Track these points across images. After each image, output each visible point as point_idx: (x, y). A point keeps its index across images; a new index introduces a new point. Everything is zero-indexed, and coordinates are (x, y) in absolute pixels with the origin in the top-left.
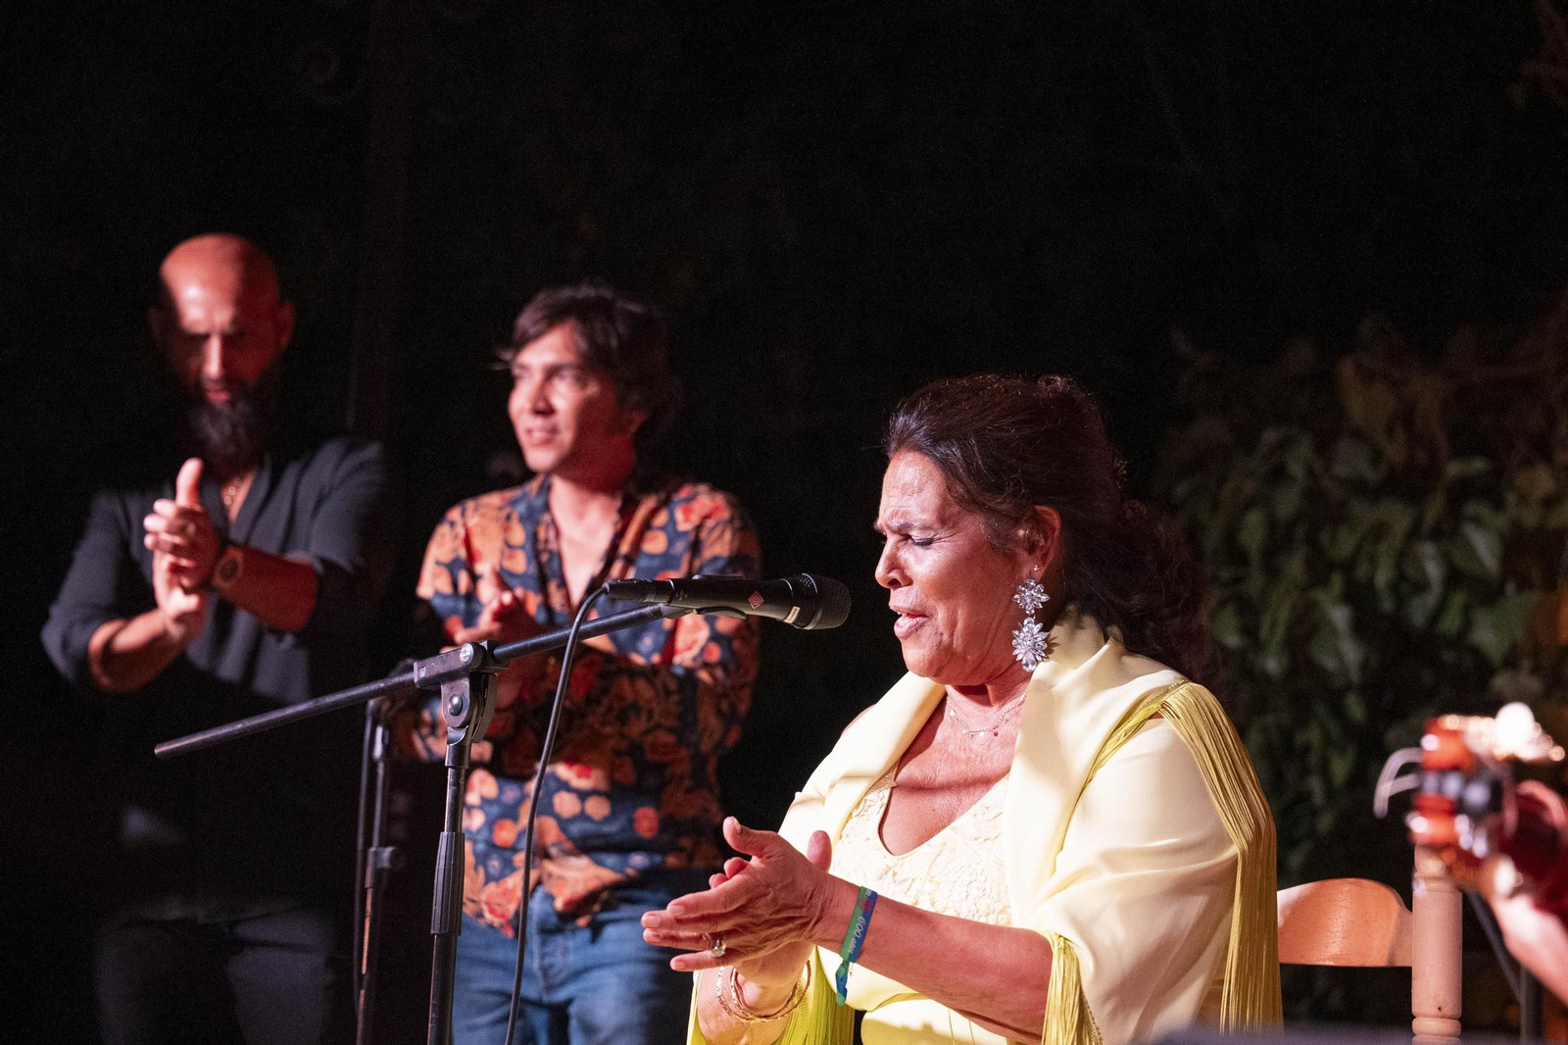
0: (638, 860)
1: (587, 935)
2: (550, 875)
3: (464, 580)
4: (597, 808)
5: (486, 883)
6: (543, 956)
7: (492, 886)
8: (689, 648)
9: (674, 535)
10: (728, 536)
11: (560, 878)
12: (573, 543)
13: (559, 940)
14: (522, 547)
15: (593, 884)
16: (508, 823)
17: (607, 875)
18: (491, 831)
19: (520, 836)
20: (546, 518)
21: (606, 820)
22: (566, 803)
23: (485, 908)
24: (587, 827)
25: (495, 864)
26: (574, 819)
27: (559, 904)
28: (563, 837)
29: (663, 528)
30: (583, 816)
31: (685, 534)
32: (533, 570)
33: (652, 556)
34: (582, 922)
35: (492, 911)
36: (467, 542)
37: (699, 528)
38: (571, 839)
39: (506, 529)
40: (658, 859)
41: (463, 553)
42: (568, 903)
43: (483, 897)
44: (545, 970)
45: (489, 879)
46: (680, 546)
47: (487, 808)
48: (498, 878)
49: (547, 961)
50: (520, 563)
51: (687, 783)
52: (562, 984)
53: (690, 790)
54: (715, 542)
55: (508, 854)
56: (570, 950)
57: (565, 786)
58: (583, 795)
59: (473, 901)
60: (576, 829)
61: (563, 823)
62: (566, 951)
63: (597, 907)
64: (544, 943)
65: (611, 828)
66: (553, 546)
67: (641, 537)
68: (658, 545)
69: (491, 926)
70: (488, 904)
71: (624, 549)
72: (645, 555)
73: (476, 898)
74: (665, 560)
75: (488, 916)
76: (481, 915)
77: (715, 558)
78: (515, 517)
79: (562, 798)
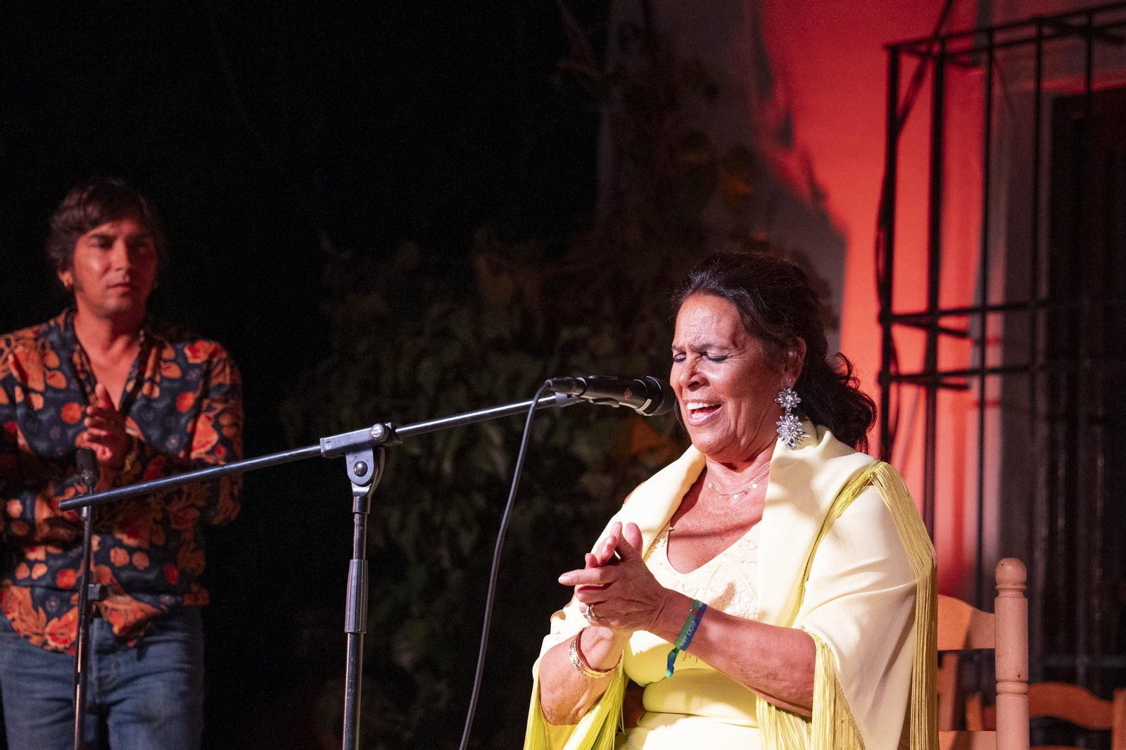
0: (166, 599)
1: (134, 653)
2: (106, 608)
3: (18, 393)
4: (141, 561)
5: (48, 620)
6: (100, 670)
7: (55, 621)
8: (203, 446)
9: (186, 367)
10: (228, 371)
11: (113, 609)
12: (101, 368)
13: (112, 657)
14: (59, 369)
15: (140, 615)
16: (71, 572)
17: (149, 609)
18: (54, 578)
19: (79, 580)
20: (78, 347)
21: (146, 570)
22: (119, 557)
23: (48, 638)
24: (134, 574)
25: (53, 604)
26: (123, 568)
27: (116, 629)
28: (115, 581)
29: (174, 361)
30: (131, 566)
31: (196, 366)
32: (74, 386)
33: (170, 380)
34: (131, 644)
35: (55, 640)
36: (17, 364)
37: (209, 362)
38: (121, 583)
39: (43, 356)
40: (179, 599)
41: (15, 373)
42: (123, 629)
43: (48, 630)
44: (100, 680)
45: (50, 617)
46: (194, 375)
47: (52, 562)
48: (59, 614)
49: (104, 673)
50: (60, 381)
51: (193, 546)
52: (114, 689)
53: (194, 551)
54: (218, 374)
55: (67, 594)
56: (122, 665)
57: (120, 544)
58: (131, 551)
59: (37, 634)
60: (125, 575)
61: (116, 570)
62: (118, 666)
63: (142, 634)
64: (100, 660)
65: (151, 576)
66: (87, 367)
67: (157, 367)
68: (174, 372)
69: (55, 651)
70: (51, 634)
71: (148, 374)
72: (163, 378)
73: (40, 631)
74: (183, 385)
75: (52, 644)
76: (45, 643)
77: (220, 385)
78: (48, 346)
79: (116, 552)
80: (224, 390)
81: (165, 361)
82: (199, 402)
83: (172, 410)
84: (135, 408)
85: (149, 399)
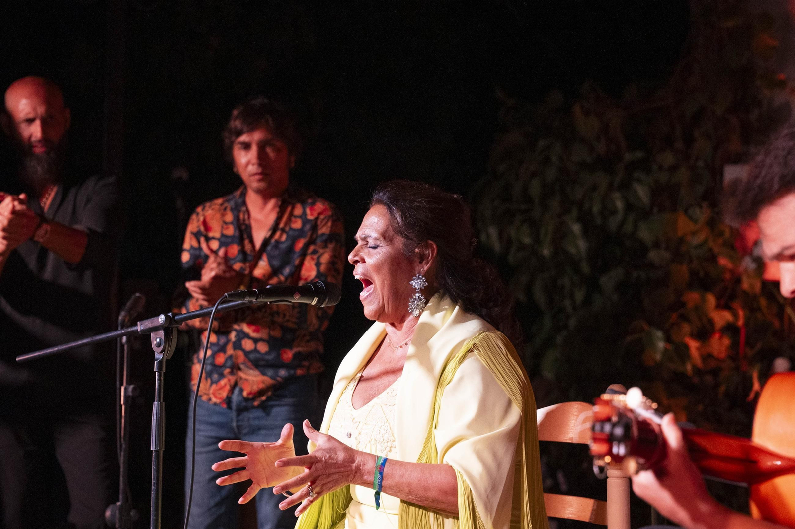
0: (283, 373)
1: (259, 410)
2: (242, 378)
3: (203, 241)
4: (263, 348)
5: (212, 385)
6: (238, 421)
7: (214, 386)
9: (305, 221)
10: (330, 224)
11: (246, 379)
12: (257, 221)
13: (245, 414)
14: (232, 223)
15: (262, 385)
16: (221, 354)
17: (268, 381)
18: (214, 358)
19: (227, 360)
20: (244, 208)
21: (267, 353)
22: (248, 344)
23: (212, 396)
24: (258, 355)
25: (214, 375)
26: (251, 352)
27: (245, 394)
28: (246, 360)
29: (300, 217)
30: (256, 350)
31: (310, 221)
32: (237, 234)
33: (294, 230)
34: (256, 404)
35: (216, 397)
36: (205, 222)
37: (317, 219)
38: (251, 362)
39: (224, 215)
40: (292, 372)
42: (250, 394)
43: (211, 391)
44: (239, 428)
45: (213, 383)
46: (308, 227)
47: (213, 348)
48: (217, 382)
49: (240, 423)
50: (231, 231)
54: (322, 226)
55: (221, 369)
56: (251, 419)
57: (248, 336)
58: (256, 341)
59: (206, 394)
60: (252, 356)
61: (247, 354)
62: (249, 419)
64: (238, 416)
65: (270, 357)
66: (247, 222)
67: (289, 220)
68: (297, 225)
69: (215, 404)
70: (214, 394)
71: (281, 225)
72: (291, 229)
73: (207, 392)
74: (301, 233)
75: (214, 400)
76: (210, 400)
77: (323, 234)
78: (228, 208)
79: (246, 343)
80: (324, 238)
81: (296, 217)
82: (307, 246)
83: (290, 249)
84: (269, 248)
85: (278, 242)
